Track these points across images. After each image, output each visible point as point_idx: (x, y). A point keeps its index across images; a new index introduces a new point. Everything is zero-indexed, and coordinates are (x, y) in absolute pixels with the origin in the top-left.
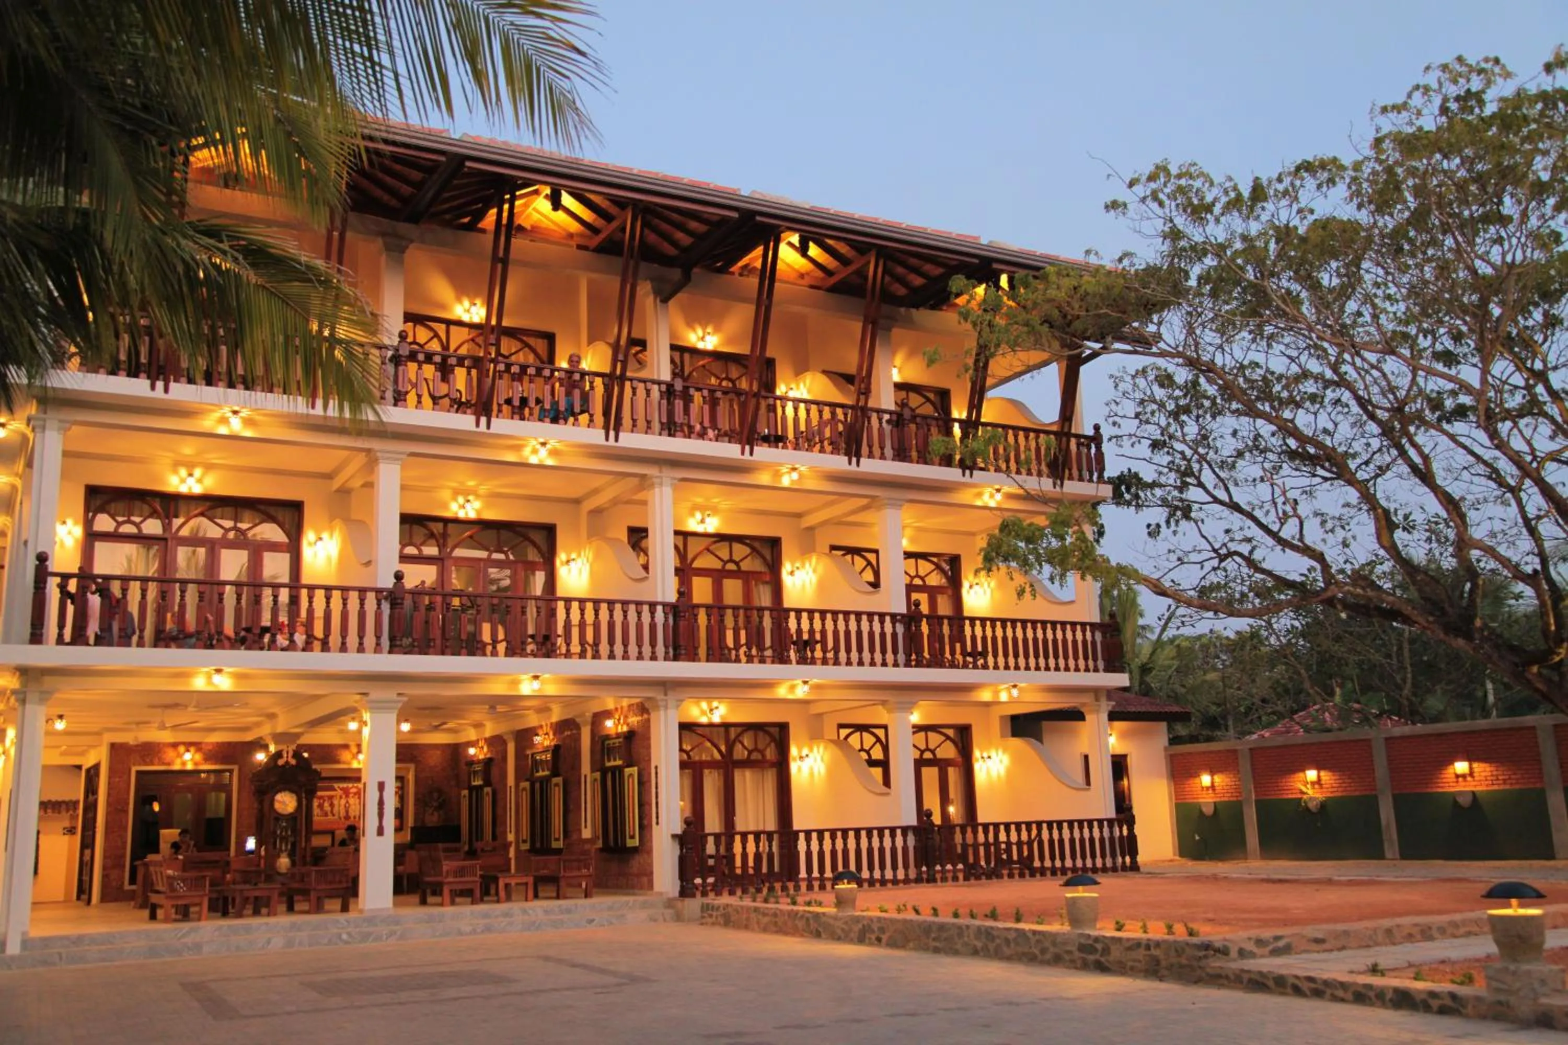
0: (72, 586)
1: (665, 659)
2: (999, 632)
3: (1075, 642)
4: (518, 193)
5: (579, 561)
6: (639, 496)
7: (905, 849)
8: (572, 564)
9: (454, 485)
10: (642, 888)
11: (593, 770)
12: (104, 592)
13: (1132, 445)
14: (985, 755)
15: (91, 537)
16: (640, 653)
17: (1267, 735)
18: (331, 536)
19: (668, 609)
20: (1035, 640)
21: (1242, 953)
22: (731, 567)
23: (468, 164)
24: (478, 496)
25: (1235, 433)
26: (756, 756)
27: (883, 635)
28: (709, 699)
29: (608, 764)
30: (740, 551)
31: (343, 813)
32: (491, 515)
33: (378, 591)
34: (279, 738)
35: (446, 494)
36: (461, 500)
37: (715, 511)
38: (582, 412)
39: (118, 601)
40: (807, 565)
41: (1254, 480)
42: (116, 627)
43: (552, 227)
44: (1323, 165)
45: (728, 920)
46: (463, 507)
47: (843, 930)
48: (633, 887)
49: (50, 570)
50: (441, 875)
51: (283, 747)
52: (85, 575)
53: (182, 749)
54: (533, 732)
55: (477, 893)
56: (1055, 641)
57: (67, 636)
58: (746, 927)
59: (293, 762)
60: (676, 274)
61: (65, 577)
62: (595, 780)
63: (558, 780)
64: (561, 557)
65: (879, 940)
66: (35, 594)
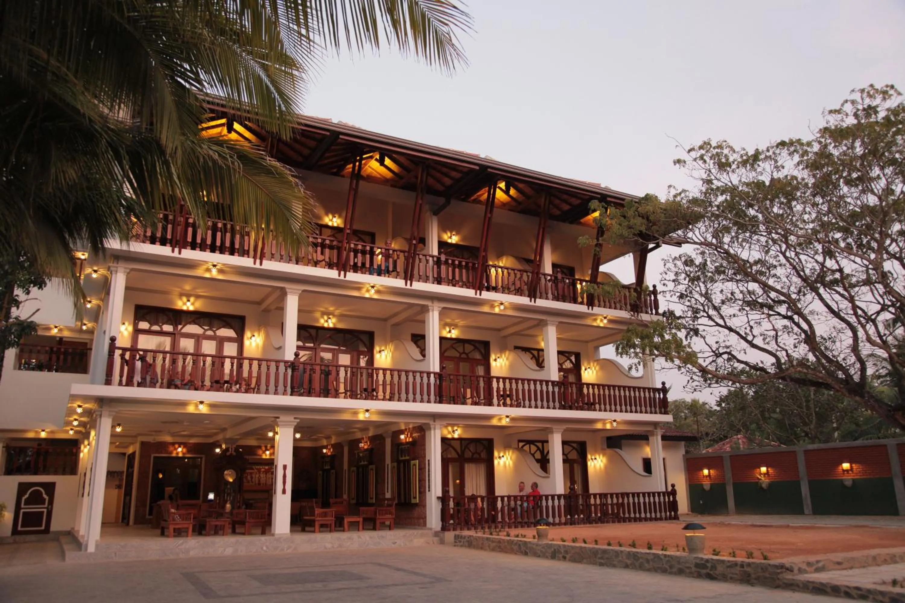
0: (127, 356)
1: (435, 402)
2: (607, 392)
3: (645, 397)
4: (364, 156)
5: (386, 352)
6: (419, 318)
7: (559, 506)
8: (383, 353)
9: (322, 309)
10: (419, 525)
11: (392, 462)
12: (143, 359)
13: (671, 296)
14: (593, 457)
15: (137, 331)
16: (422, 399)
17: (710, 451)
18: (259, 335)
19: (437, 376)
20: (625, 396)
21: (800, 571)
22: (464, 356)
23: (341, 137)
24: (334, 316)
25: (722, 291)
26: (476, 456)
27: (548, 392)
28: (453, 425)
29: (401, 459)
30: (469, 348)
31: (257, 482)
32: (340, 326)
33: (286, 362)
34: (227, 441)
35: (318, 315)
36: (326, 317)
37: (455, 326)
38: (393, 271)
39: (150, 365)
40: (503, 356)
41: (730, 316)
42: (148, 379)
43: (379, 176)
44: (791, 143)
45: (470, 544)
46: (327, 321)
47: (541, 551)
48: (415, 525)
49: (117, 345)
50: (314, 516)
51: (230, 446)
52: (134, 349)
53: (177, 446)
54: (359, 441)
55: (333, 525)
56: (635, 397)
57: (124, 382)
58: (482, 548)
59: (234, 454)
60: (442, 200)
61: (124, 350)
62: (394, 467)
63: (373, 467)
64: (377, 349)
65: (564, 558)
66: (108, 358)
